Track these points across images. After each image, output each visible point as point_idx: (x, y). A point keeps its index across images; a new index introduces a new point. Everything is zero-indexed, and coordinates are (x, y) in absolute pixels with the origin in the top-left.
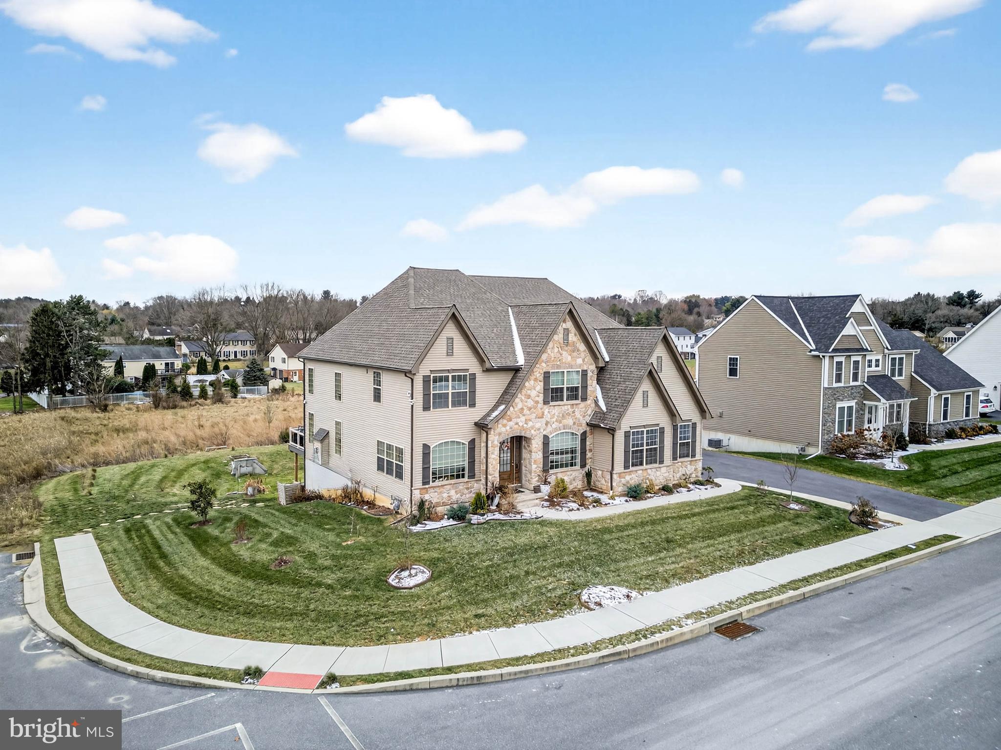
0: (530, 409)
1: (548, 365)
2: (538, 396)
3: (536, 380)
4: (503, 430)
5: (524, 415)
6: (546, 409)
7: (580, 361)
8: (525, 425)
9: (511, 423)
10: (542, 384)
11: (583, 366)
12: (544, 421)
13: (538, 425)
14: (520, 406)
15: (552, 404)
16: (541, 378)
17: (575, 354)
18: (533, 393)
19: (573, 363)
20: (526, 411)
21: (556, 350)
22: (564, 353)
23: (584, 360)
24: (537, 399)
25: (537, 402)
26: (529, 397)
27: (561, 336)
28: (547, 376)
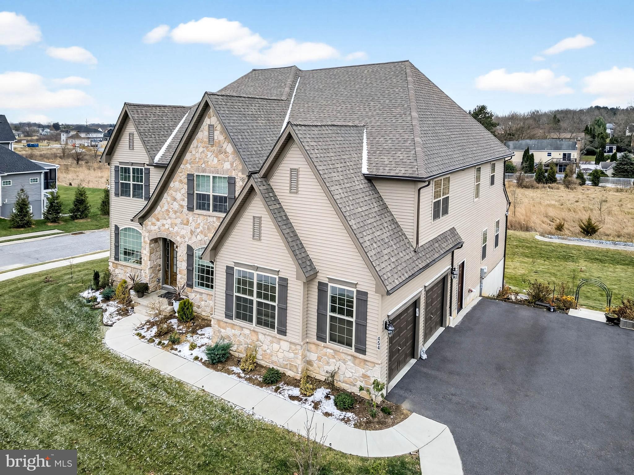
0: (176, 212)
1: (192, 167)
2: (184, 200)
3: (181, 181)
4: (153, 228)
5: (170, 218)
6: (191, 216)
7: (227, 166)
8: (171, 229)
9: (159, 224)
10: (186, 187)
11: (231, 172)
12: (188, 228)
13: (183, 232)
14: (166, 207)
15: (197, 211)
16: (186, 180)
17: (222, 156)
18: (179, 196)
19: (219, 167)
20: (172, 214)
21: (201, 150)
22: (209, 154)
23: (232, 165)
24: (181, 203)
25: (182, 206)
26: (175, 200)
27: (206, 133)
28: (190, 178)
